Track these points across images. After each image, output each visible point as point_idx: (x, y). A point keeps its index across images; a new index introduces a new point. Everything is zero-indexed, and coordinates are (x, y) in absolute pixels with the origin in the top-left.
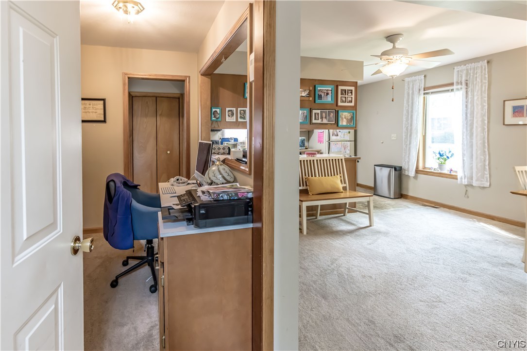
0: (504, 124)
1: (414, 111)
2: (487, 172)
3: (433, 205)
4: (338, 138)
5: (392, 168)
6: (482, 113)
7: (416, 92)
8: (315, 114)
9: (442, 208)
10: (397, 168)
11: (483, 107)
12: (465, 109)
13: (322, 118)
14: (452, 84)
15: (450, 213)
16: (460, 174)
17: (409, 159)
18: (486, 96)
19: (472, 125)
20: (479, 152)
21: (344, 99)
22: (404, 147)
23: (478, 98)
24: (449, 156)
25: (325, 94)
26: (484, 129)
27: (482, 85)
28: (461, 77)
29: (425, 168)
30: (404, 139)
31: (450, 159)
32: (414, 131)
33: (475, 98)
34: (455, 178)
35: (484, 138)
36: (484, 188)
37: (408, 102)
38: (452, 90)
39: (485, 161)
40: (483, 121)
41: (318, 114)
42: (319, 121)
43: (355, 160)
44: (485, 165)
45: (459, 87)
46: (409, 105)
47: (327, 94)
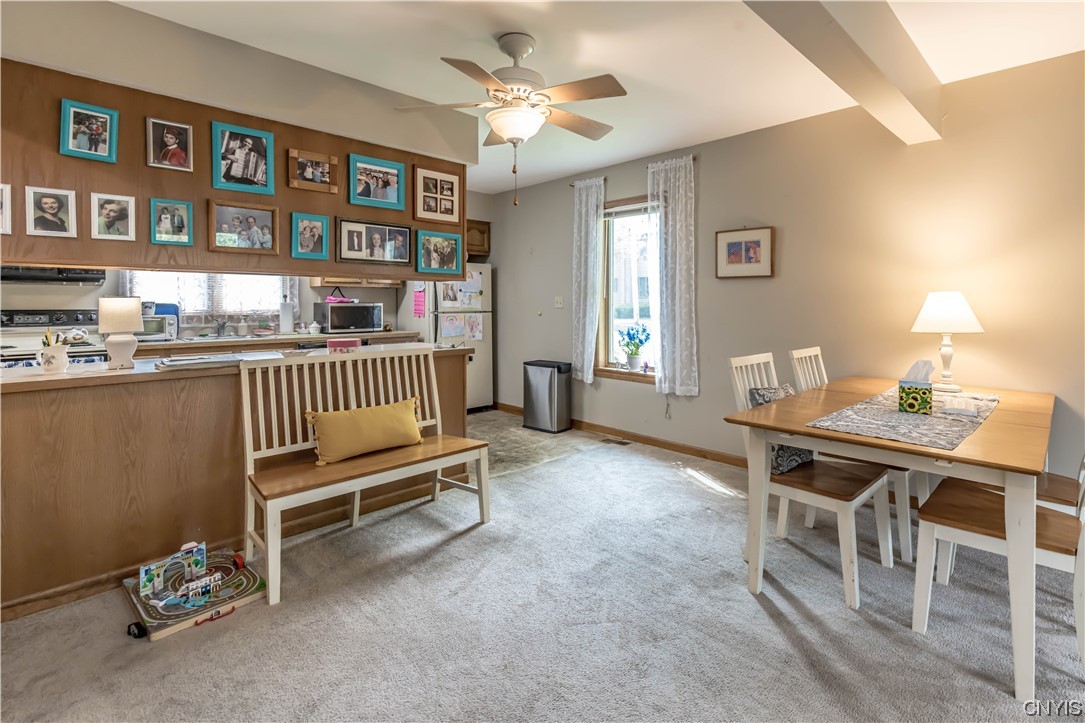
0: (717, 277)
1: (590, 249)
2: (695, 369)
3: (620, 439)
4: (457, 304)
5: (554, 367)
6: (687, 256)
7: (592, 212)
8: (351, 233)
9: (634, 445)
10: (563, 367)
11: (689, 242)
12: (664, 246)
13: (371, 246)
14: (644, 198)
15: (643, 453)
16: (658, 374)
17: (584, 347)
18: (693, 223)
19: (674, 277)
20: (684, 329)
21: (432, 204)
22: (575, 323)
23: (681, 226)
24: (643, 338)
25: (380, 183)
26: (690, 285)
27: (686, 202)
28: (658, 184)
29: (608, 364)
30: (574, 306)
31: (646, 344)
32: (590, 291)
33: (678, 226)
34: (650, 381)
35: (690, 303)
36: (692, 397)
37: (580, 231)
38: (646, 209)
39: (692, 346)
40: (688, 270)
41: (359, 234)
42: (364, 254)
43: (464, 356)
44: (691, 354)
45: (655, 203)
46: (581, 238)
47: (386, 184)
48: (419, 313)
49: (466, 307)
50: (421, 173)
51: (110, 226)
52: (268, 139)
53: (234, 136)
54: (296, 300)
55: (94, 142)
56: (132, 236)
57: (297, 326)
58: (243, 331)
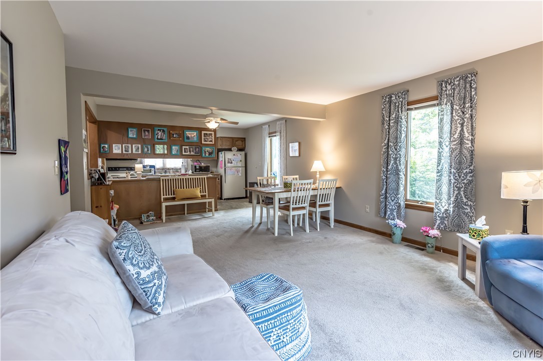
8: (185, 149)
13: (190, 151)
21: (206, 140)
22: (263, 170)
38: (276, 135)
41: (187, 149)
42: (188, 153)
43: (216, 178)
48: (222, 168)
49: (235, 165)
50: (203, 132)
51: (136, 151)
52: (165, 129)
53: (158, 130)
54: (186, 164)
55: (133, 135)
56: (140, 152)
57: (186, 171)
58: (171, 173)
